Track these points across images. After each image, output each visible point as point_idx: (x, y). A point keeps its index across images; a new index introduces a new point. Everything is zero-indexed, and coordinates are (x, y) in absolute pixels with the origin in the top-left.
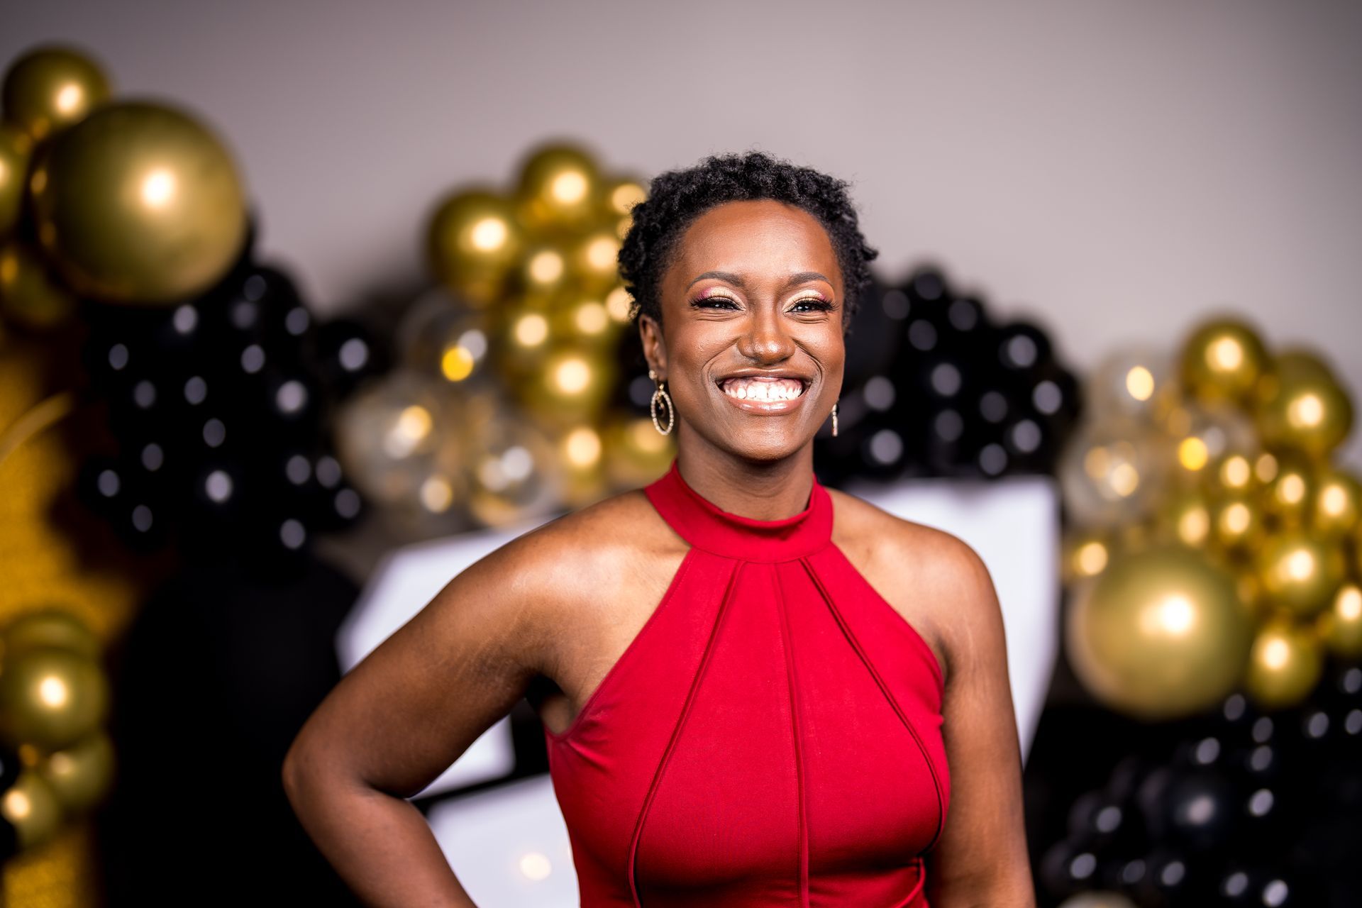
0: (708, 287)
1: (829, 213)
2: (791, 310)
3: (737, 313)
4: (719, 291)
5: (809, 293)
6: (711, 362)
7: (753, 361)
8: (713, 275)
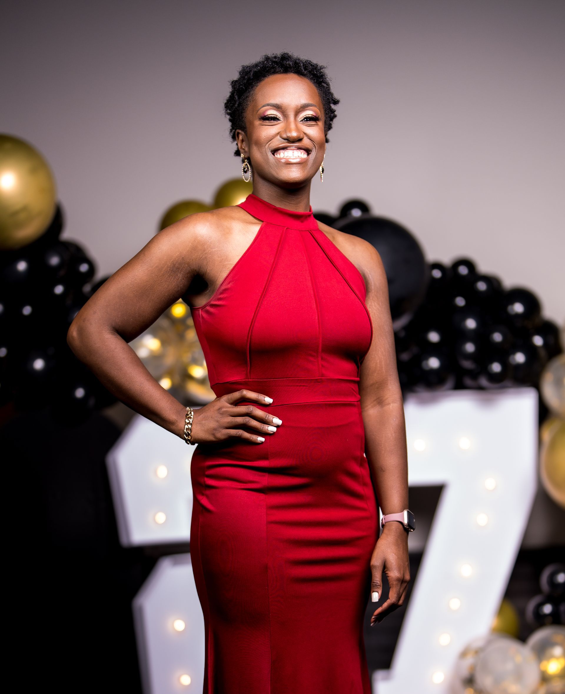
0: (267, 110)
1: (317, 80)
2: (302, 121)
3: (279, 122)
4: (272, 112)
5: (309, 113)
6: (269, 143)
7: (286, 141)
8: (268, 105)
